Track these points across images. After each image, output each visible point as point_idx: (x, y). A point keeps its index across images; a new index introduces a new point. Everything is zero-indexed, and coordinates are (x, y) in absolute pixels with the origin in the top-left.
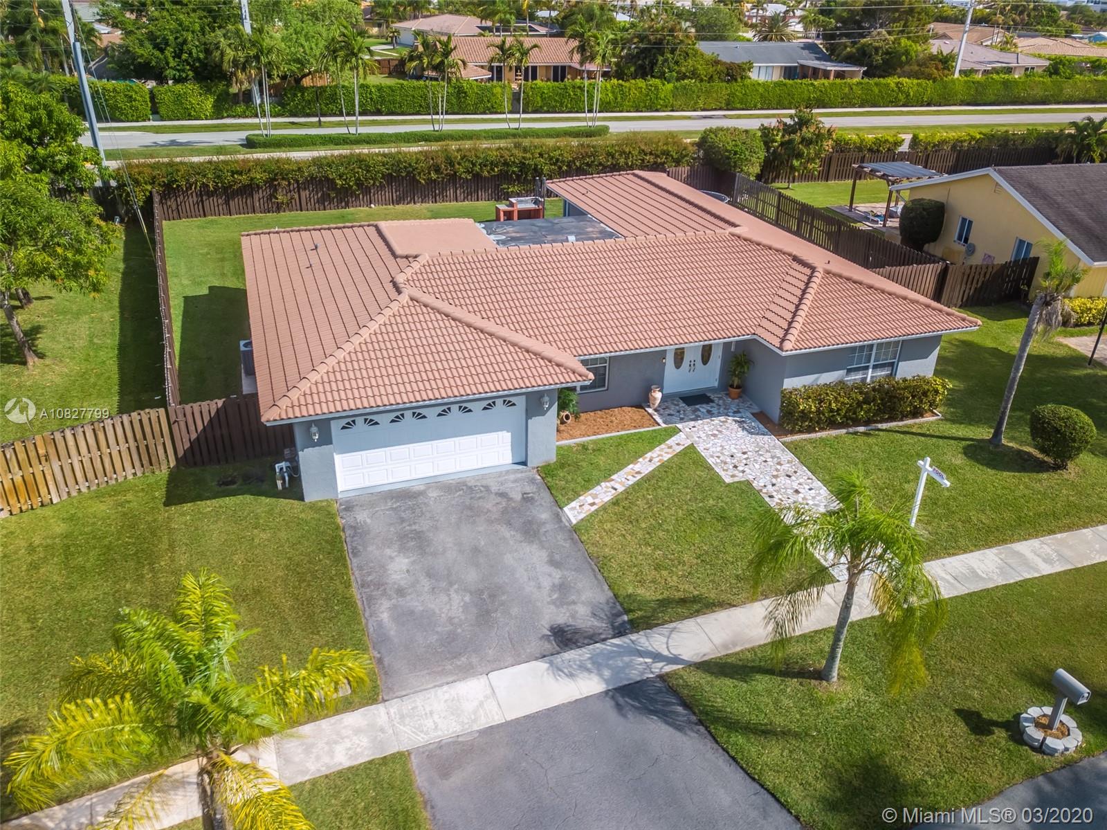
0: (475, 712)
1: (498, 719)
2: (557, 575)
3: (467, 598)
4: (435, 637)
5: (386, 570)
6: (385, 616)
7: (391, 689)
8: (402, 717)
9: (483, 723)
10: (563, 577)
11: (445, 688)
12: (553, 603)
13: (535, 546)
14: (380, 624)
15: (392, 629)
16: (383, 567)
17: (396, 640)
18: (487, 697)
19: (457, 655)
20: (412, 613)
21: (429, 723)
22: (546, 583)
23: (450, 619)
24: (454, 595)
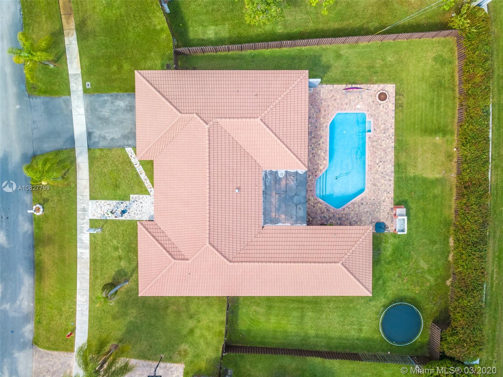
0: (76, 110)
1: (73, 114)
2: (109, 139)
3: (106, 116)
4: (97, 107)
5: (121, 101)
6: (106, 98)
7: (86, 96)
8: (78, 97)
9: (73, 111)
10: (107, 139)
11: (84, 106)
12: (100, 134)
13: (120, 136)
14: (104, 97)
15: (102, 99)
16: (122, 100)
17: (98, 99)
18: (79, 113)
19: (91, 110)
20: (106, 104)
21: (76, 101)
22: (107, 135)
23: (101, 111)
24: (108, 114)
